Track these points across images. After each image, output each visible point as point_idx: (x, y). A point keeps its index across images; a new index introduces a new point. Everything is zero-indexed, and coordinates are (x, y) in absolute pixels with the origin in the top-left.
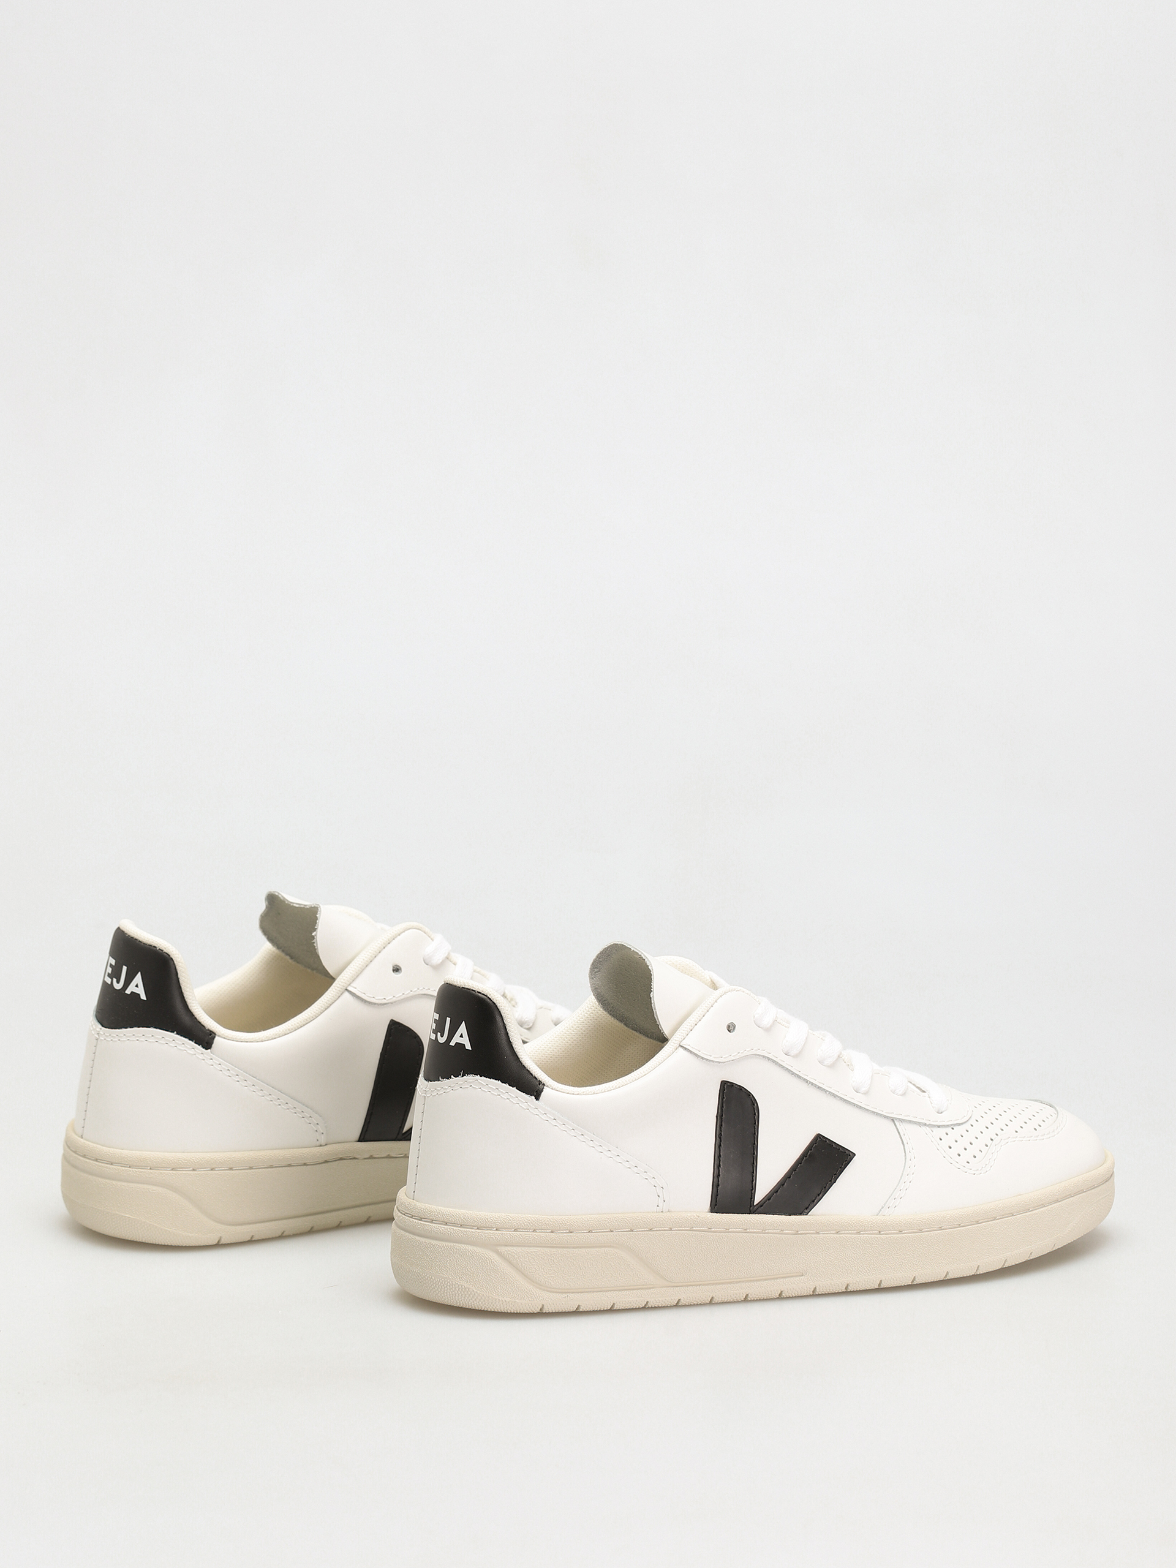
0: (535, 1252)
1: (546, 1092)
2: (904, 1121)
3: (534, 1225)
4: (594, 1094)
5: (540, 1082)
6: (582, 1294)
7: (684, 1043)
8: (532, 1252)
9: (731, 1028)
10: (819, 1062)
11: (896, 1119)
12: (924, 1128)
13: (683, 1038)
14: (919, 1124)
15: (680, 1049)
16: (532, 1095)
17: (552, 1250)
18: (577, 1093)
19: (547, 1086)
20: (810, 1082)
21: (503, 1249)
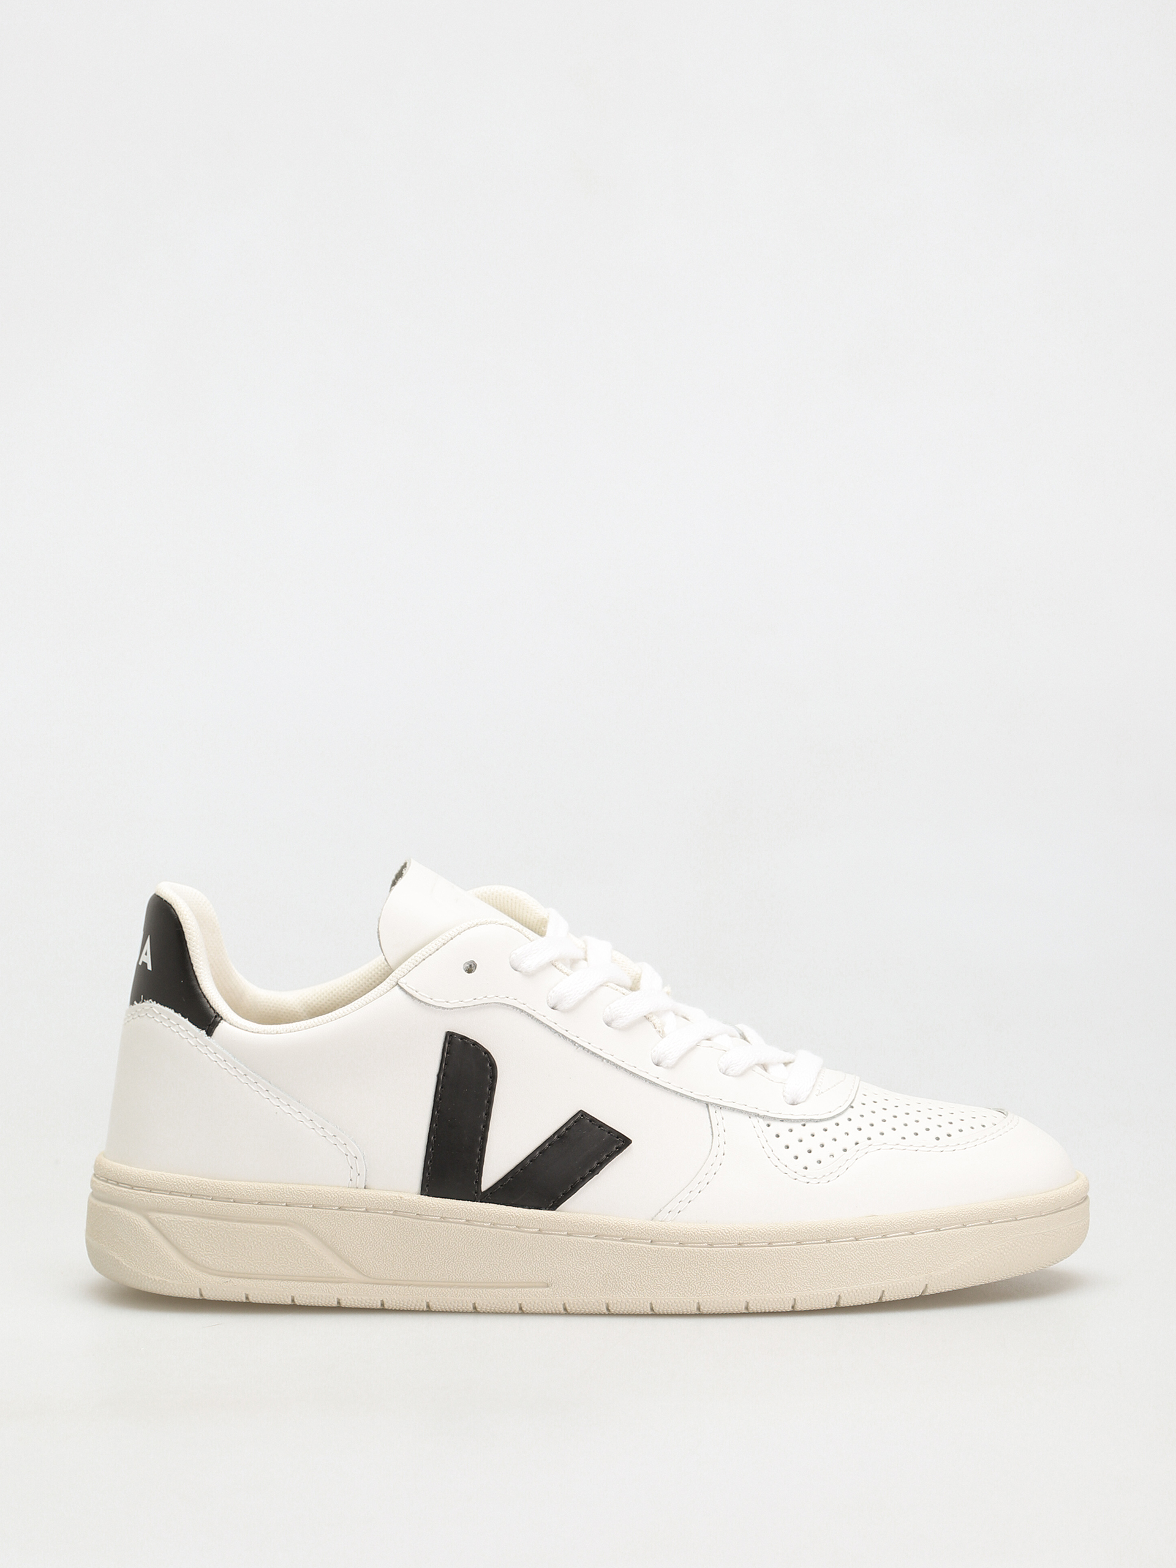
0: (189, 1221)
1: (221, 1028)
2: (721, 1107)
3: (189, 1188)
4: (277, 1033)
5: (218, 1015)
6: (249, 1280)
7: (402, 982)
8: (185, 1222)
9: (470, 968)
10: (607, 1024)
11: (712, 1104)
12: (754, 1120)
13: (403, 974)
14: (750, 1114)
15: (397, 988)
16: (203, 1029)
17: (210, 1221)
18: (257, 1031)
19: (225, 1021)
20: (580, 1046)
21: (154, 1216)
